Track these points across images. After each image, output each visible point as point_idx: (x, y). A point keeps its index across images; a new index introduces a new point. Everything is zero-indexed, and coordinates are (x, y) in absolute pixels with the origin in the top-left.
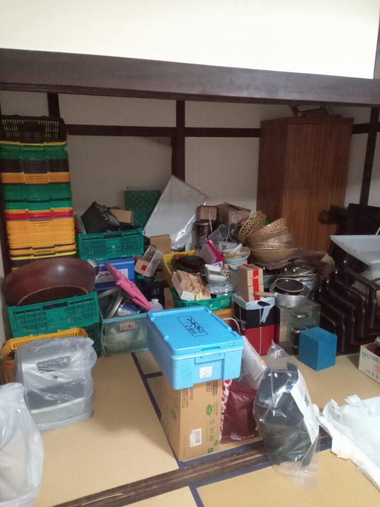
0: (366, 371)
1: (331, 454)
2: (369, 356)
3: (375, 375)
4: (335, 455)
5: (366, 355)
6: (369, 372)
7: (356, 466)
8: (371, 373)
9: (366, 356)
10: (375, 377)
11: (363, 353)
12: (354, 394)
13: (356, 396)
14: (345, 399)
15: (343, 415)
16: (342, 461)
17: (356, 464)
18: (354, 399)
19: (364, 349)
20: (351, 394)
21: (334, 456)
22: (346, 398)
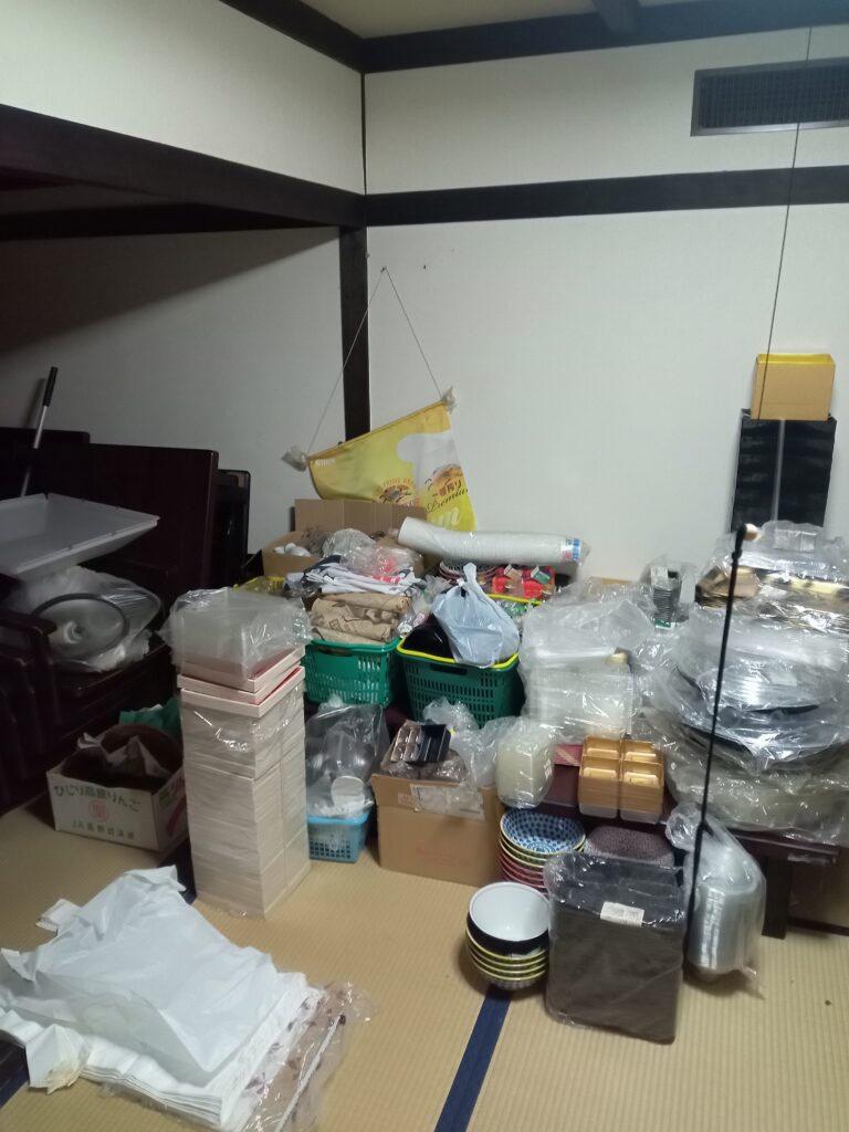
0: (75, 826)
1: (32, 1094)
2: (71, 791)
3: (95, 827)
4: (44, 1090)
5: (62, 790)
6: (80, 825)
7: (99, 1084)
8: (86, 826)
9: (65, 792)
10: (96, 830)
11: (56, 788)
12: (57, 899)
13: (61, 901)
14: (38, 924)
15: (39, 975)
16: (64, 1093)
17: (99, 1080)
18: (61, 913)
19: (55, 778)
20: (50, 902)
21: (40, 1095)
22: (39, 920)
